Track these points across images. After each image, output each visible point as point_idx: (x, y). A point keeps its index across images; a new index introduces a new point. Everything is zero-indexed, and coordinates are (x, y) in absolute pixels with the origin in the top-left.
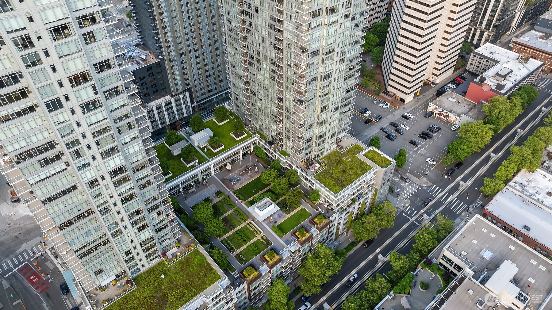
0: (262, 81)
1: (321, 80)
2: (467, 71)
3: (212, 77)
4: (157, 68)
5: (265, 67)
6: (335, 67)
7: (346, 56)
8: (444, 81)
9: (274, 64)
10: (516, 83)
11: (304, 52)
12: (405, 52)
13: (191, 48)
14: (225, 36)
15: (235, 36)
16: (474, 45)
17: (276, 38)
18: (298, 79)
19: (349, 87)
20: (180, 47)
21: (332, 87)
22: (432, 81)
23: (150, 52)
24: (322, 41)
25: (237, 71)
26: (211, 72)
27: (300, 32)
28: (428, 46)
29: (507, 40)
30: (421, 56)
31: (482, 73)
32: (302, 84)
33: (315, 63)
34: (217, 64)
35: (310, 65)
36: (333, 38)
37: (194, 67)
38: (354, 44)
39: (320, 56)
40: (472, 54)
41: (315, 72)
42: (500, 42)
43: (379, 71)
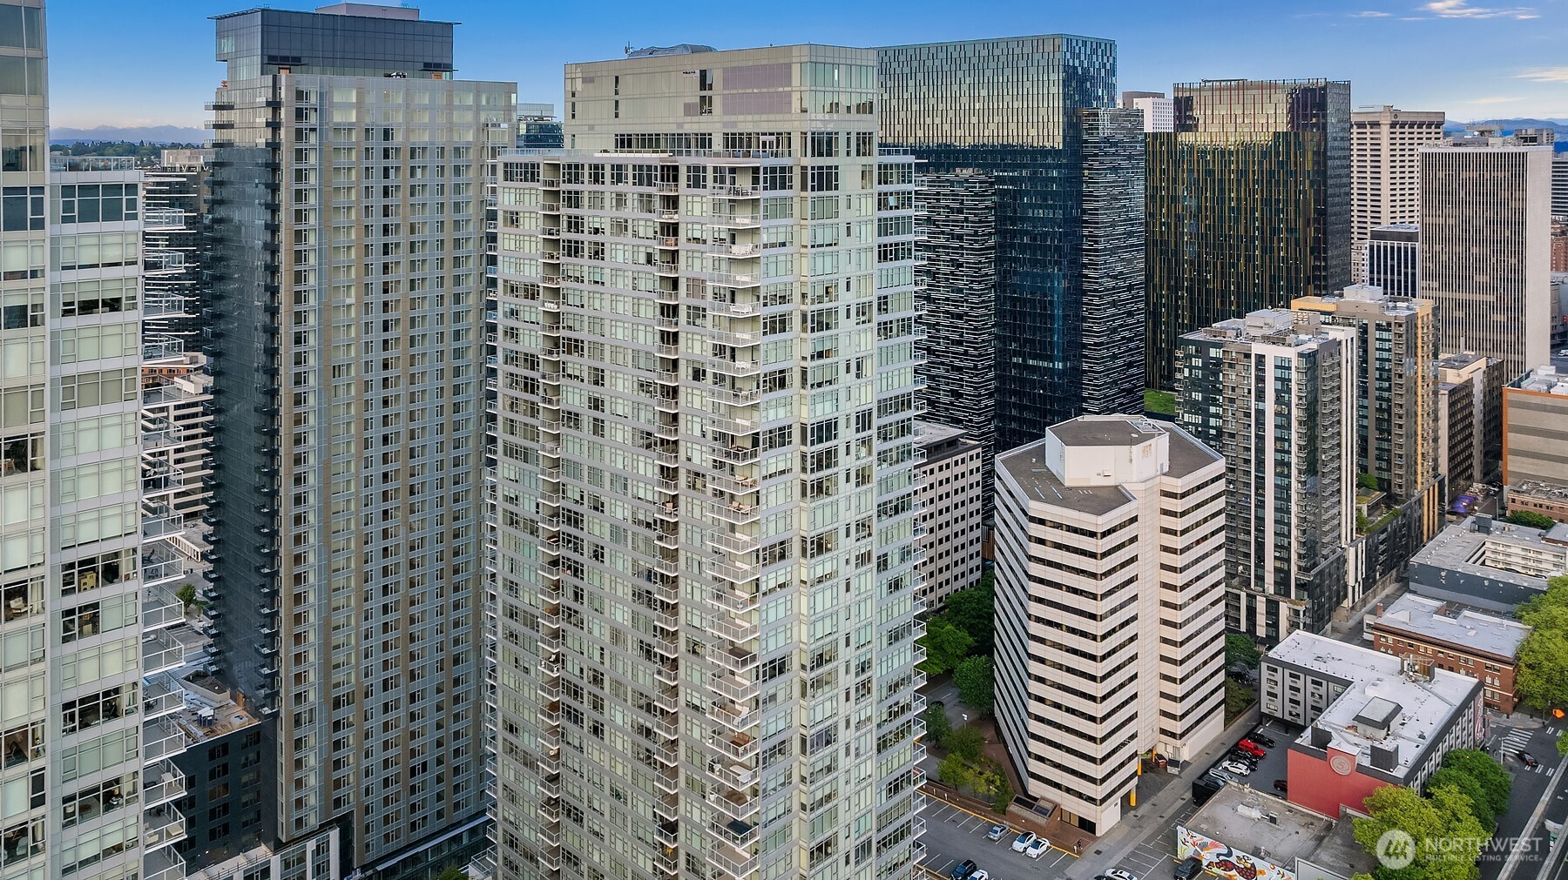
0: (607, 767)
1: (804, 752)
2: (1269, 717)
3: (431, 775)
4: (245, 746)
5: (619, 721)
6: (844, 708)
7: (875, 673)
8: (1206, 751)
9: (649, 708)
10: (1427, 742)
11: (744, 663)
12: (1060, 667)
13: (376, 680)
14: (495, 634)
15: (527, 631)
16: (1262, 641)
17: (655, 627)
18: (727, 748)
19: (897, 774)
20: (338, 676)
21: (840, 773)
22: (1166, 755)
23: (233, 697)
24: (795, 630)
25: (527, 741)
26: (430, 756)
27: (729, 605)
28: (1122, 646)
29: (1351, 623)
30: (1109, 674)
31: (1313, 720)
32: (741, 765)
33: (781, 697)
34: (454, 728)
35: (765, 702)
36: (828, 621)
37: (375, 743)
38: (895, 637)
39: (794, 675)
40: (1264, 665)
41: (781, 725)
42: (1334, 630)
43: (989, 734)
